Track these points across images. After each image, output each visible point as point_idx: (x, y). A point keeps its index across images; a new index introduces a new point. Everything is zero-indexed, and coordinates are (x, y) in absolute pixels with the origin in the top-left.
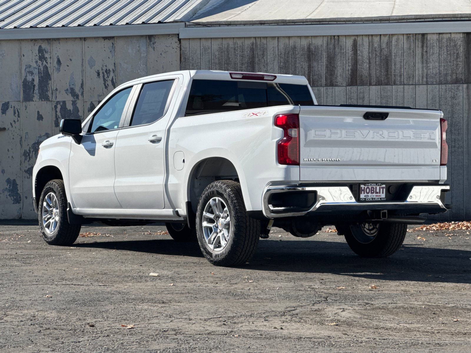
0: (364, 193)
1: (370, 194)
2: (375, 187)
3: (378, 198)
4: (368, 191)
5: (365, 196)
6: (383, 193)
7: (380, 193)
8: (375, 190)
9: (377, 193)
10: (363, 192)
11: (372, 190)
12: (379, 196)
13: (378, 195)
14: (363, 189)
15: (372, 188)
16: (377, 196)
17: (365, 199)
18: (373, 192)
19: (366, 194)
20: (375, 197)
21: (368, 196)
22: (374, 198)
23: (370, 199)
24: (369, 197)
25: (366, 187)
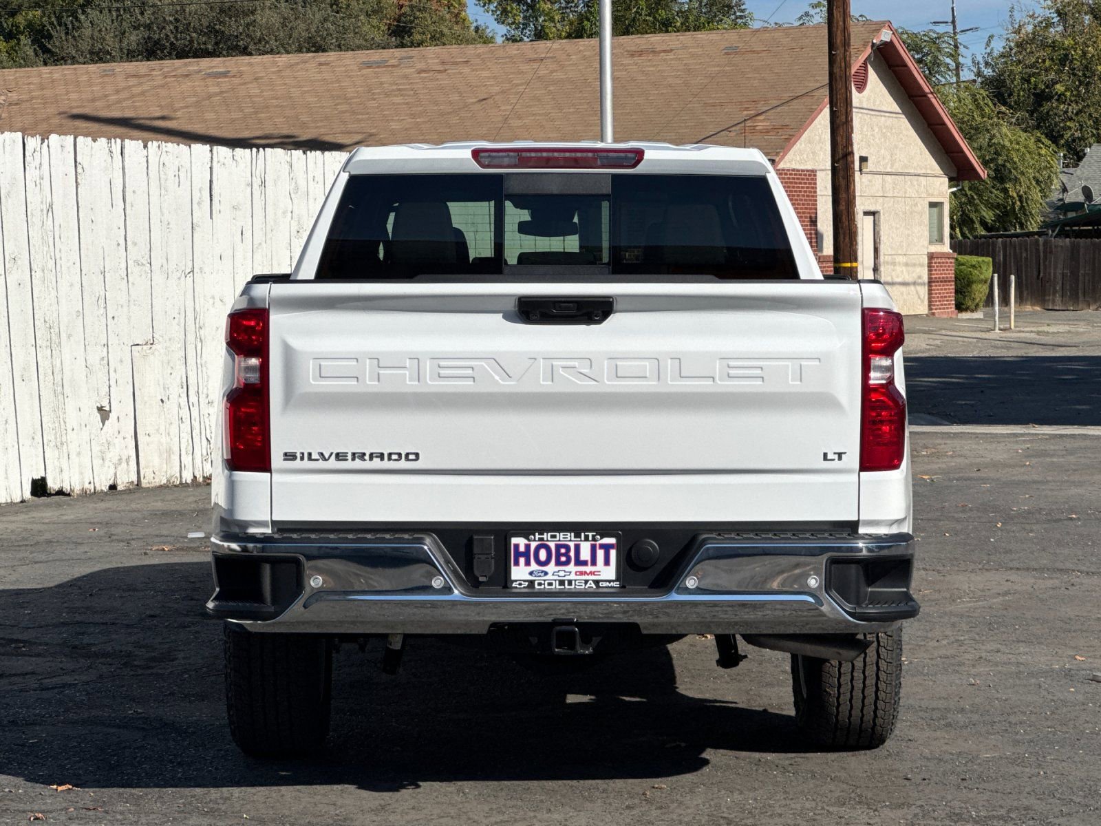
0: (528, 563)
1: (551, 567)
2: (572, 545)
3: (586, 582)
4: (543, 555)
5: (531, 573)
6: (607, 562)
7: (594, 563)
8: (572, 554)
9: (579, 562)
10: (522, 560)
11: (558, 555)
12: (592, 573)
13: (588, 569)
14: (522, 549)
15: (558, 547)
16: (581, 573)
17: (531, 583)
18: (563, 559)
19: (534, 566)
20: (572, 577)
21: (546, 574)
22: (570, 582)
23: (550, 584)
24: (549, 577)
25: (534, 545)
